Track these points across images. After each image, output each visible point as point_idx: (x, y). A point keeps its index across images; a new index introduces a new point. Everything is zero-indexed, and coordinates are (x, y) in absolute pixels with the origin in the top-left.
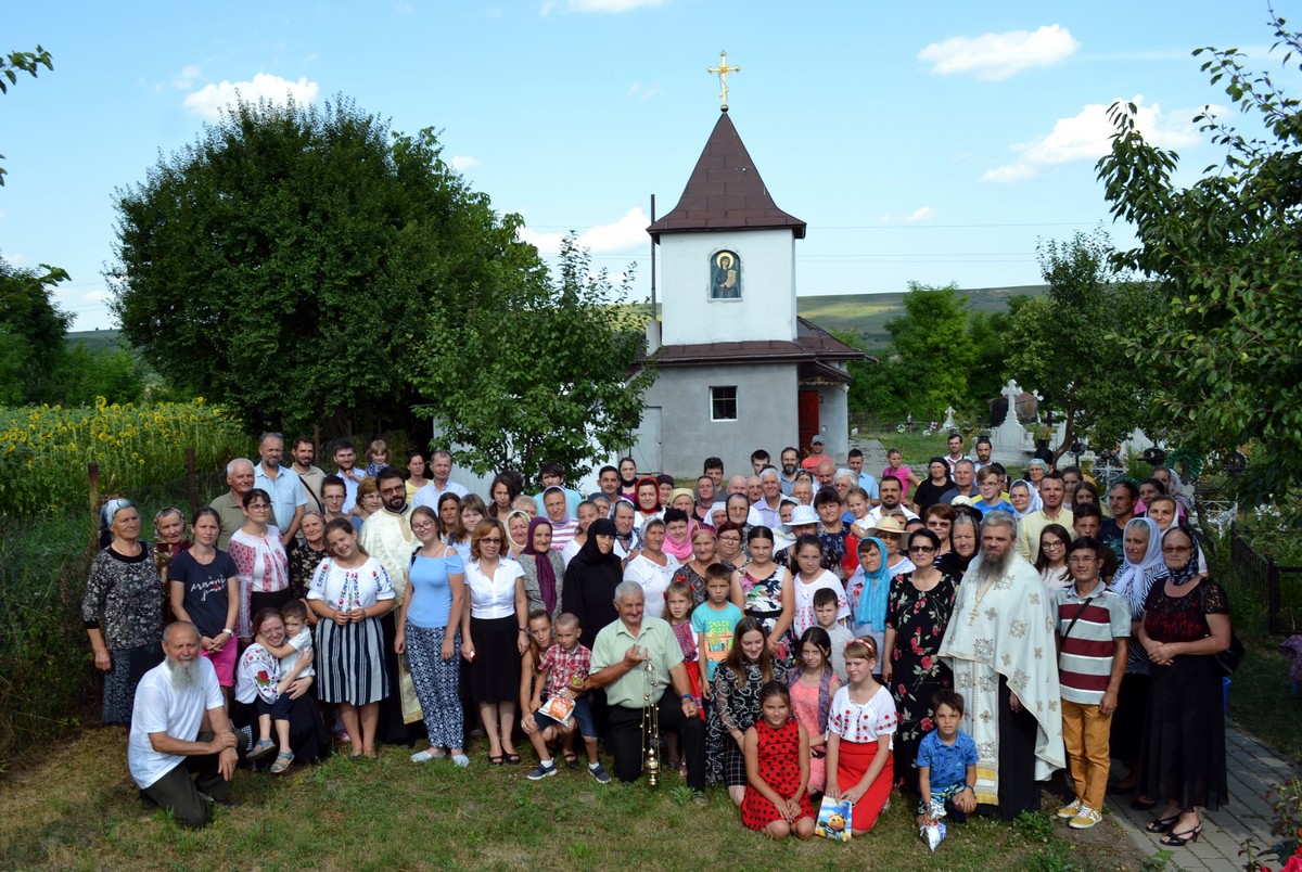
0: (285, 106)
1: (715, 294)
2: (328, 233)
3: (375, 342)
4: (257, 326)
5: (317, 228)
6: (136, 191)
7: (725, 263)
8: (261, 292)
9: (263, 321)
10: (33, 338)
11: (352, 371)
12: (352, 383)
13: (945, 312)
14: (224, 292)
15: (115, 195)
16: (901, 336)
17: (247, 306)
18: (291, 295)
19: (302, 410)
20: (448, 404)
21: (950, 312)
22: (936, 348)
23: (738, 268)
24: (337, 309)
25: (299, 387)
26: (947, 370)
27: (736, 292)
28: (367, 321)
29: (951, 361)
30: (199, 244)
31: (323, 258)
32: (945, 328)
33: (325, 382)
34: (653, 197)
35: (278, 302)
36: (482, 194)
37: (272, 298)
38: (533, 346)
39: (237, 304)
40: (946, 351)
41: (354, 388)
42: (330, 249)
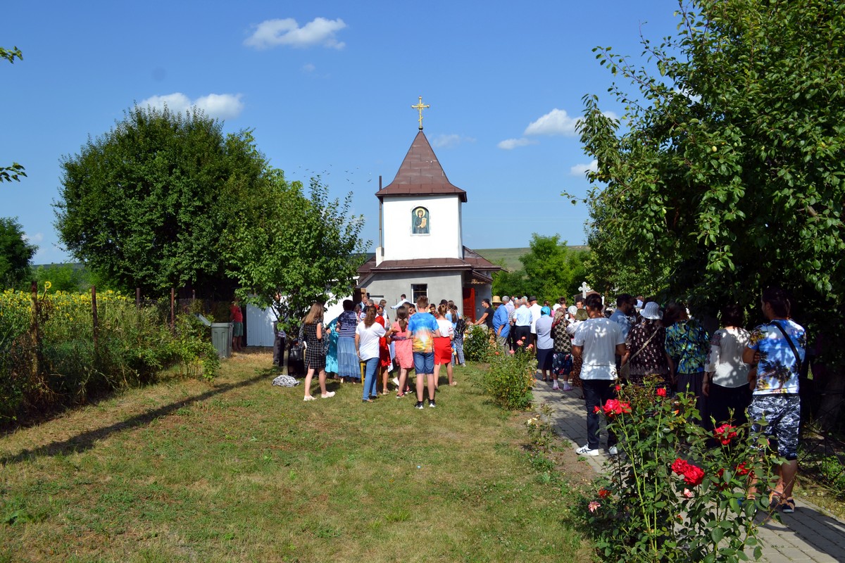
0: (163, 112)
1: (415, 232)
2: (184, 181)
3: (209, 243)
4: (141, 233)
5: (178, 178)
6: (74, 159)
7: (420, 214)
8: (144, 214)
9: (144, 231)
10: (11, 260)
11: (195, 258)
12: (195, 266)
13: (554, 251)
14: (122, 214)
15: (62, 159)
16: (529, 265)
17: (136, 221)
18: (161, 216)
19: (166, 282)
20: (246, 269)
21: (556, 251)
22: (549, 272)
23: (427, 217)
24: (188, 225)
25: (165, 269)
26: (555, 284)
27: (426, 230)
28: (205, 231)
29: (558, 279)
30: (109, 186)
31: (181, 195)
32: (554, 260)
33: (179, 267)
34: (380, 177)
35: (153, 220)
36: (279, 170)
37: (150, 217)
38: (295, 238)
39: (130, 220)
40: (554, 273)
41: (196, 269)
42: (185, 190)
